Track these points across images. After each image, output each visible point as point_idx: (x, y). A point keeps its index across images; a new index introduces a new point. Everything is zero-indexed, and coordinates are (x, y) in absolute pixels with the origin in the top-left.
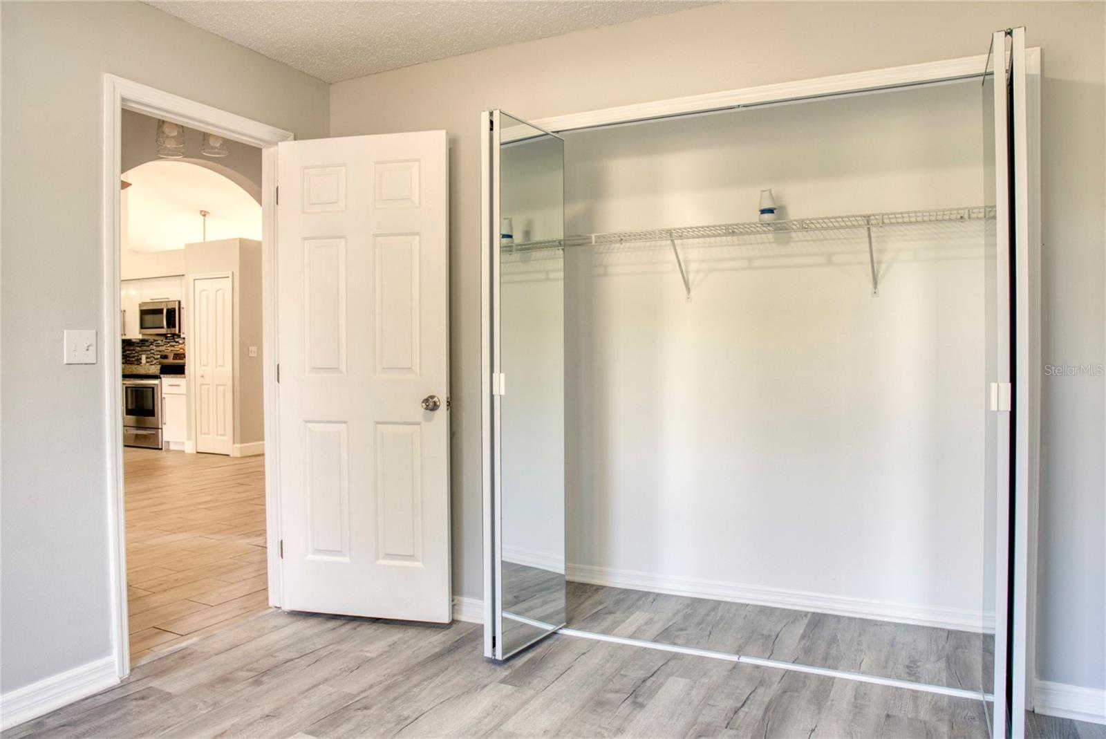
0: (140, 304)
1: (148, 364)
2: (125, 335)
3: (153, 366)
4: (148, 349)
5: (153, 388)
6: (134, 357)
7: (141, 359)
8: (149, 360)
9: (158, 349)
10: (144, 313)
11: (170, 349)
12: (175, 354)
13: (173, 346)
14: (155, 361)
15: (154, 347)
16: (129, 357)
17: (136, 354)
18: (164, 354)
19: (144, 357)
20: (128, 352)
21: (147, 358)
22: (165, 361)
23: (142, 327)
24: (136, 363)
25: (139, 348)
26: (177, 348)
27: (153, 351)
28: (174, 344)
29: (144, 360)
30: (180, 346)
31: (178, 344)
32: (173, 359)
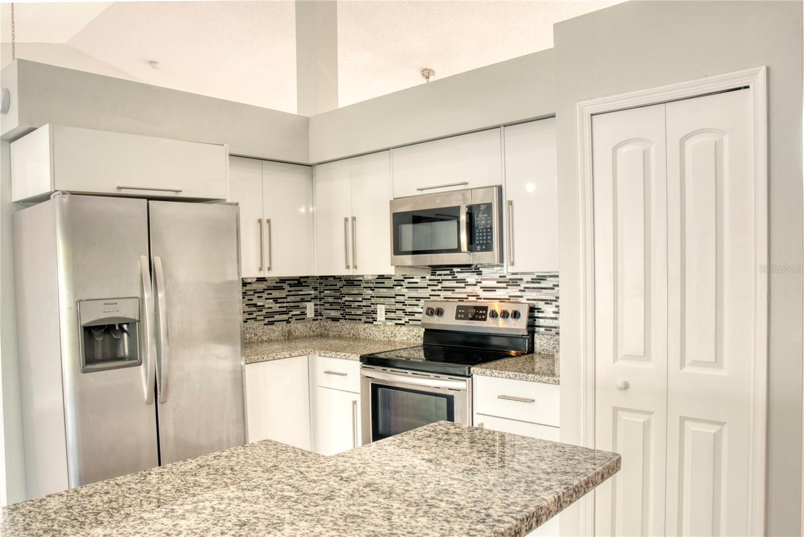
0: (391, 202)
1: (389, 323)
2: (355, 267)
3: (403, 328)
4: (392, 293)
5: (450, 400)
6: (359, 307)
7: (375, 312)
8: (392, 315)
9: (414, 294)
10: (399, 220)
11: (444, 294)
12: (459, 307)
13: (452, 289)
14: (407, 318)
15: (404, 291)
16: (349, 307)
17: (364, 303)
18: (435, 306)
19: (381, 310)
20: (347, 298)
21: (387, 312)
22: (436, 322)
23: (397, 250)
24: (364, 318)
25: (371, 292)
26: (460, 293)
27: (401, 299)
28: (453, 284)
29: (381, 315)
30: (469, 289)
31: (463, 285)
32: (457, 318)
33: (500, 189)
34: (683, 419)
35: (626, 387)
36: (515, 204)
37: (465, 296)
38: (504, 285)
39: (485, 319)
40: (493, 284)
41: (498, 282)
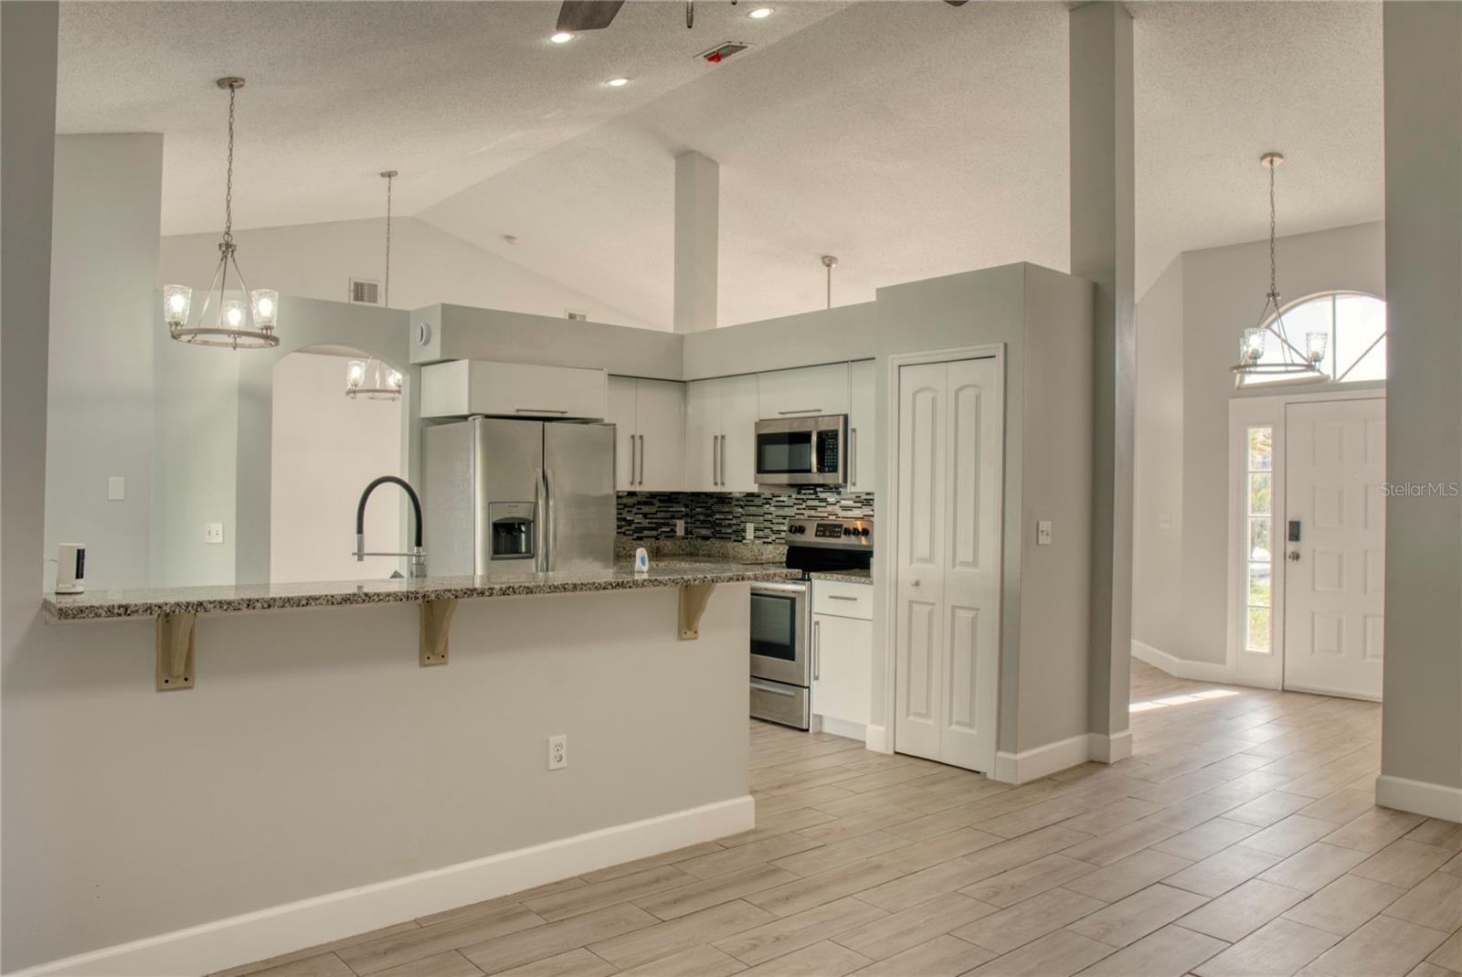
0: (756, 424)
1: (757, 542)
2: (723, 484)
3: (770, 547)
4: (761, 511)
5: (793, 600)
6: (730, 526)
7: (744, 531)
8: (761, 533)
9: (781, 512)
10: (764, 441)
11: (807, 513)
12: (819, 525)
13: (814, 508)
14: (774, 537)
15: (772, 509)
16: (720, 525)
17: (734, 522)
18: (797, 524)
19: (750, 528)
20: (717, 516)
21: (756, 530)
22: (799, 539)
23: (761, 468)
24: (733, 537)
25: (741, 510)
26: (822, 512)
27: (769, 517)
28: (816, 503)
29: (750, 534)
30: (830, 508)
31: (824, 504)
32: (816, 535)
33: (846, 418)
34: (954, 608)
35: (917, 584)
36: (858, 431)
37: (826, 515)
38: (859, 505)
39: (839, 537)
40: (850, 503)
41: (855, 502)
